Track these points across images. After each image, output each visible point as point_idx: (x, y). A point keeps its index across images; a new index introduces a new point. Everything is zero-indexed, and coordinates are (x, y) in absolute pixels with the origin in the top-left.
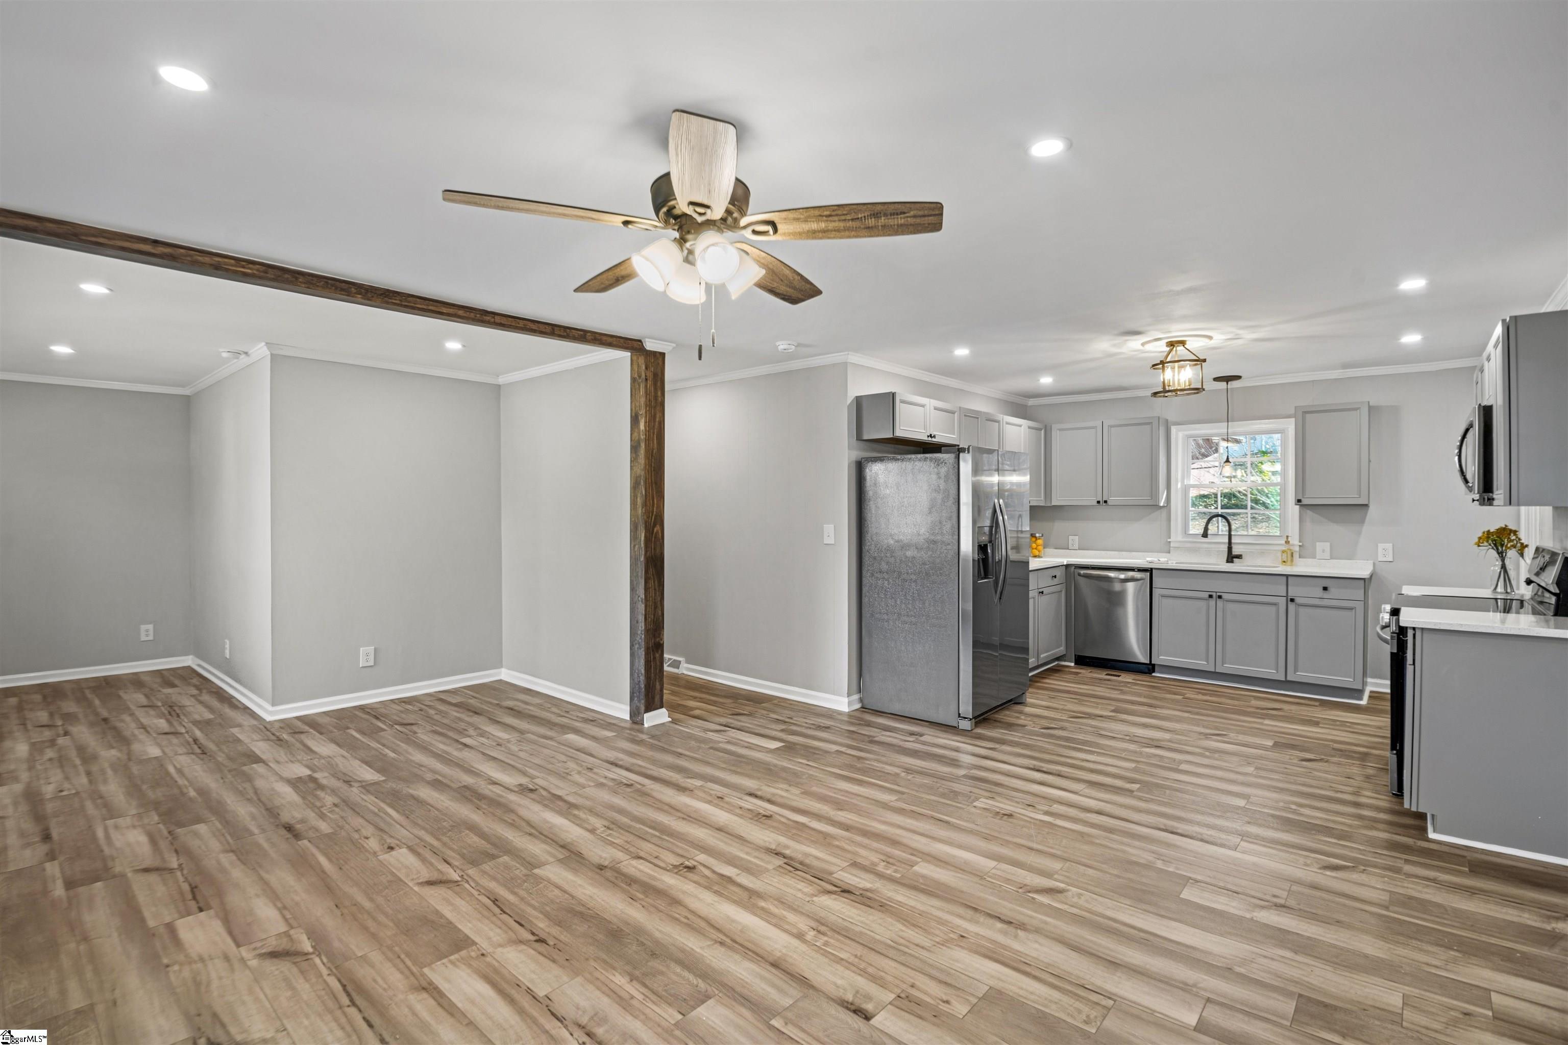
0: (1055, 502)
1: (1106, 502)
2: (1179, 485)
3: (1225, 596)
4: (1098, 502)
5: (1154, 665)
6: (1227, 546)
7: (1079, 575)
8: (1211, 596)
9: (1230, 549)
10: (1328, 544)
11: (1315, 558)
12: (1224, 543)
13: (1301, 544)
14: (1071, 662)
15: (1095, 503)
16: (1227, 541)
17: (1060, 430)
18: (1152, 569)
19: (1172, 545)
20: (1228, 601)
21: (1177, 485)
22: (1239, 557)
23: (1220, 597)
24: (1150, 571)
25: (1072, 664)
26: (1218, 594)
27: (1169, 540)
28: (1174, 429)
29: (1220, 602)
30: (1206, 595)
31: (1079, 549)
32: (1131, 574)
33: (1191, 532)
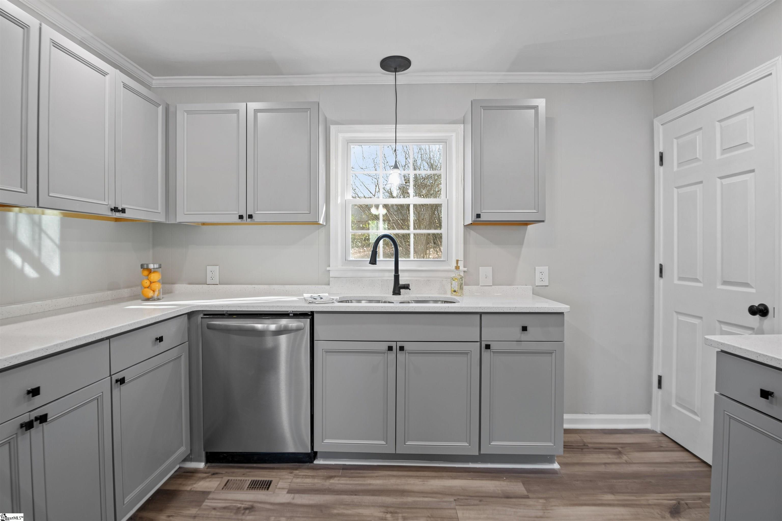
0: (180, 219)
1: (250, 217)
2: (339, 201)
3: (407, 346)
4: (241, 217)
5: (316, 453)
6: (393, 273)
7: (210, 327)
8: (390, 348)
9: (397, 277)
10: (490, 269)
11: (478, 285)
12: (389, 271)
13: (465, 269)
14: (200, 461)
15: (236, 219)
16: (393, 268)
17: (188, 112)
18: (312, 313)
19: (332, 274)
20: (412, 353)
21: (336, 199)
22: (406, 287)
23: (402, 348)
24: (310, 315)
25: (202, 465)
26: (399, 344)
27: (328, 269)
28: (333, 128)
29: (401, 355)
30: (385, 346)
31: (220, 284)
32: (284, 322)
33: (351, 259)
